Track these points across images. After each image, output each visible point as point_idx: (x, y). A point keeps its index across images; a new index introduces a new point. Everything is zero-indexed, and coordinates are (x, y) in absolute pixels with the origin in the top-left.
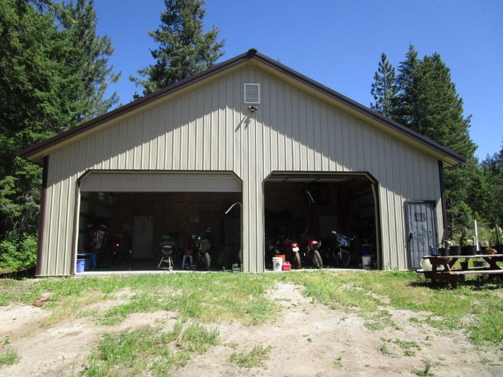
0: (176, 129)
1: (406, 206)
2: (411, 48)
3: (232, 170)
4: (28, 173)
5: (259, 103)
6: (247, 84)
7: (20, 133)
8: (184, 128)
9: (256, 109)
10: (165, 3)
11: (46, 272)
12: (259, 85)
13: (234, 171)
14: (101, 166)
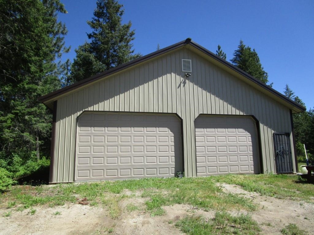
0: (141, 85)
1: (274, 135)
2: (241, 42)
3: (176, 113)
4: (20, 111)
5: (191, 71)
6: (184, 60)
7: (20, 84)
8: (146, 85)
9: (190, 75)
10: (97, 4)
11: (56, 180)
12: (190, 60)
13: (178, 113)
14: (93, 109)
